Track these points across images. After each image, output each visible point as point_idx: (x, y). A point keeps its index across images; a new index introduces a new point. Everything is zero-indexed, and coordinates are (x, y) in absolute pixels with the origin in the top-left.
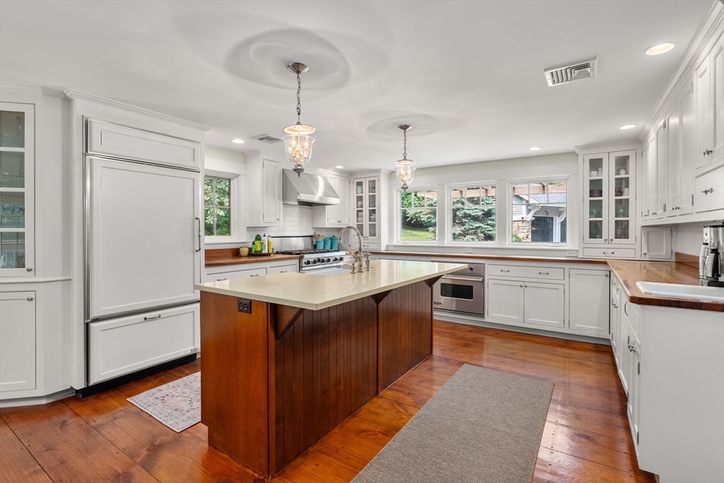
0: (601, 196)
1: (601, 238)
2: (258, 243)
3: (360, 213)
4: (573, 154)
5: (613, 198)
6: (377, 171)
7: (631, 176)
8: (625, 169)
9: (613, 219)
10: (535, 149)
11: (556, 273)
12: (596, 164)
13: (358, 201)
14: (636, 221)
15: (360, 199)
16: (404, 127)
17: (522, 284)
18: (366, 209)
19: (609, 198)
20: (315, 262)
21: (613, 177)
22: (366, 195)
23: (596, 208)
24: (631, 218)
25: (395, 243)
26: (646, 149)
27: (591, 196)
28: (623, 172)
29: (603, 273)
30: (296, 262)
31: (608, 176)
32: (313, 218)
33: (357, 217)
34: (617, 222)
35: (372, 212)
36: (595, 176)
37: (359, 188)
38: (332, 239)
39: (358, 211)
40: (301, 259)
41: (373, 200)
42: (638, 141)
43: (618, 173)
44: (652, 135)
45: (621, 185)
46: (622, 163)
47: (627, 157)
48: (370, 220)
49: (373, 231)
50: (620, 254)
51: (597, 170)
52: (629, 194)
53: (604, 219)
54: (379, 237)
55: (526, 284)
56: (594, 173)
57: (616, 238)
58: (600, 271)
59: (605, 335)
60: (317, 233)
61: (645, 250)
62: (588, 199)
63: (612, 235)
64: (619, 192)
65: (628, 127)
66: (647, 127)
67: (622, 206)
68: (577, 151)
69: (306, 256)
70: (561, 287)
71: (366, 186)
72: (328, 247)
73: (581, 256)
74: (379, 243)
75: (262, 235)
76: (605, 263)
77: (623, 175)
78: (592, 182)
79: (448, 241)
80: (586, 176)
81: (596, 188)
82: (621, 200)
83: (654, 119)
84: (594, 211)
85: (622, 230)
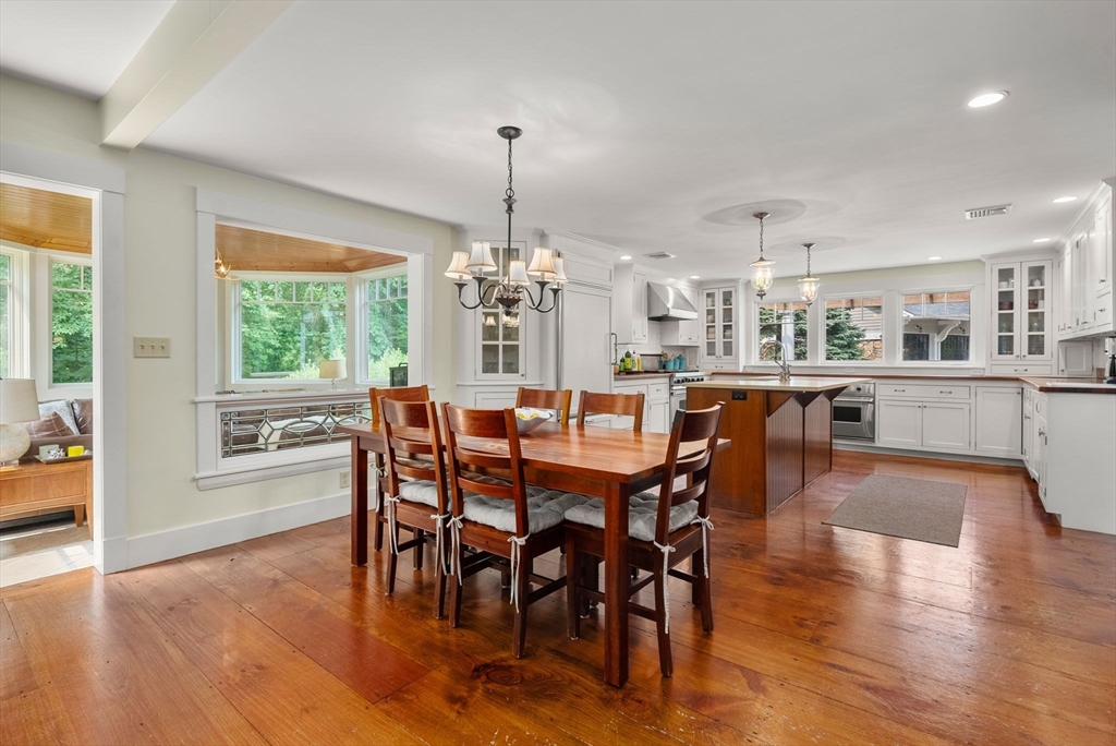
0: (1012, 308)
1: (1012, 354)
2: (628, 360)
3: (710, 329)
4: (979, 262)
5: (1026, 311)
6: (735, 281)
7: (1047, 287)
8: (1040, 279)
9: (1026, 333)
10: (934, 259)
11: (960, 391)
12: (1006, 275)
13: (708, 314)
14: (1052, 335)
15: (710, 312)
16: (808, 246)
17: (920, 404)
18: (719, 323)
19: (1021, 312)
20: (683, 381)
21: (1026, 288)
22: (719, 308)
23: (1006, 322)
24: (1047, 333)
25: (753, 364)
26: (1063, 260)
27: (1000, 309)
28: (1037, 283)
29: (1015, 390)
30: (667, 380)
31: (1020, 288)
32: (662, 334)
33: (708, 333)
34: (1030, 337)
35: (727, 328)
36: (1005, 289)
37: (710, 300)
38: (679, 358)
39: (708, 327)
40: (671, 377)
41: (728, 314)
42: (1055, 251)
43: (1031, 284)
44: (1068, 250)
45: (1035, 298)
46: (1037, 273)
47: (1043, 267)
48: (724, 337)
49: (728, 349)
50: (1033, 371)
51: (1008, 281)
52: (1045, 306)
53: (1016, 333)
54: (737, 356)
55: (925, 404)
56: (1005, 284)
57: (1030, 353)
58: (1012, 387)
59: (1018, 456)
60: (665, 352)
61: (1062, 366)
62: (997, 312)
63: (1025, 350)
64: (1033, 304)
65: (1043, 240)
66: (1063, 240)
67: (1036, 320)
68: (984, 260)
69: (677, 375)
70: (966, 407)
71: (719, 299)
72: (677, 368)
73: (987, 374)
74: (737, 364)
75: (631, 352)
76: (1017, 380)
77: (1037, 286)
78: (1001, 294)
79: (821, 360)
80: (995, 287)
81: (1006, 301)
82: (1037, 313)
83: (1069, 235)
84: (1004, 325)
85: (1036, 346)
